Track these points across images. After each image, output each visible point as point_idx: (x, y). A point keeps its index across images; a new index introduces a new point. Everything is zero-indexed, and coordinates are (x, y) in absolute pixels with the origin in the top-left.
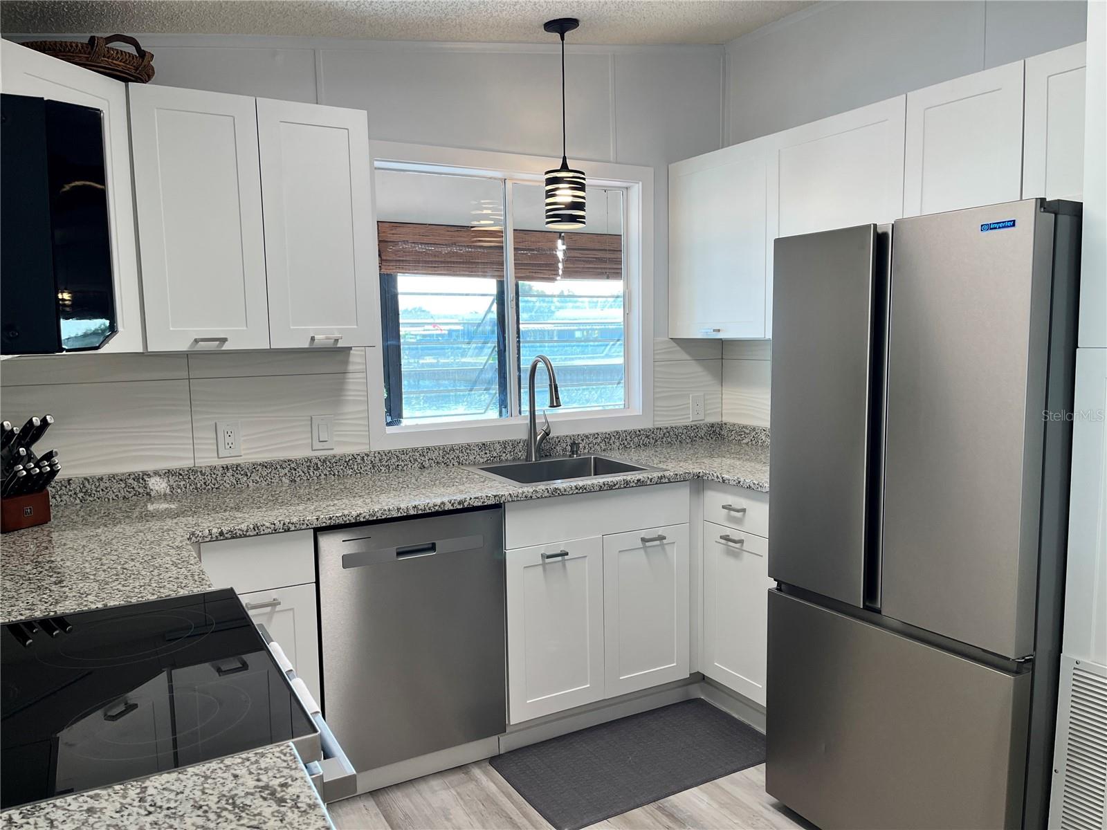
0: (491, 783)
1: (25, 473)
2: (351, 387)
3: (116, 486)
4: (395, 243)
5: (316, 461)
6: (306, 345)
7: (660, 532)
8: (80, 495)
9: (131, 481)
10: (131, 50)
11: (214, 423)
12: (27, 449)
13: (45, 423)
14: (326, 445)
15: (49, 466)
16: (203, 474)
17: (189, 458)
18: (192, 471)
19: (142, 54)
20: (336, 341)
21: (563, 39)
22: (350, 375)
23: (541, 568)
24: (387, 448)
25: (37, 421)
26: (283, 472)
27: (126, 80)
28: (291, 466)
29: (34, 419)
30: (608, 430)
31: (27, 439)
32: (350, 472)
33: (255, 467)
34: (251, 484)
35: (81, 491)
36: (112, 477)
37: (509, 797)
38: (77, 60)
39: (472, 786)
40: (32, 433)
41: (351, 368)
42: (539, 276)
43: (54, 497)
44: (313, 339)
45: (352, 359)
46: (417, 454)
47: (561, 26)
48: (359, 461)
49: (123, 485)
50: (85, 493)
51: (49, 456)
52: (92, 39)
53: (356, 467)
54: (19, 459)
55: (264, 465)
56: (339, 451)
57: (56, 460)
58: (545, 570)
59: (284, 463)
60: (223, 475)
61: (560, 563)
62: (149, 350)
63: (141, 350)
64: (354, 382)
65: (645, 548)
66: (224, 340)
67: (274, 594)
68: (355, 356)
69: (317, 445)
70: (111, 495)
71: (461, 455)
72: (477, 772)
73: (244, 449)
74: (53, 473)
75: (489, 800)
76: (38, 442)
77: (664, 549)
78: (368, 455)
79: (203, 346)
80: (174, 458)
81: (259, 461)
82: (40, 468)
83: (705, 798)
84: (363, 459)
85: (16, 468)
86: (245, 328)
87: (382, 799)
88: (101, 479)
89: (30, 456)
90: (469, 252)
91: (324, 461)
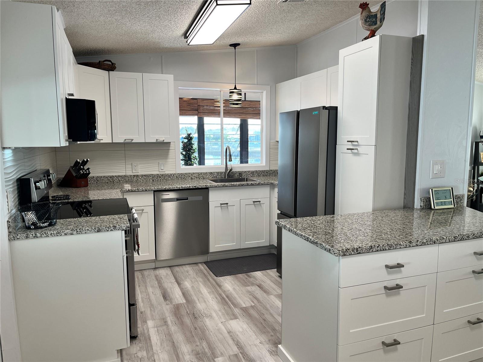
0: (203, 267)
1: (82, 173)
2: (170, 154)
3: (105, 179)
4: (203, 106)
5: (160, 175)
6: (155, 141)
7: (259, 200)
8: (96, 181)
9: (109, 178)
10: (110, 63)
11: (131, 163)
12: (83, 167)
13: (87, 161)
14: (163, 171)
15: (88, 171)
16: (128, 177)
17: (124, 173)
18: (125, 176)
19: (113, 64)
20: (164, 140)
21: (235, 49)
22: (170, 150)
23: (220, 207)
24: (181, 173)
25: (85, 160)
26: (150, 178)
27: (109, 71)
28: (153, 176)
29: (85, 159)
30: (253, 170)
31: (83, 165)
32: (170, 179)
33: (142, 176)
34: (141, 181)
35: (96, 180)
36: (104, 177)
37: (206, 270)
38: (96, 67)
39: (197, 267)
40: (85, 163)
41: (171, 148)
42: (256, 117)
43: (89, 181)
44: (157, 140)
45: (171, 146)
46: (190, 175)
47: (235, 45)
48: (173, 176)
49: (107, 179)
50: (97, 181)
51: (88, 169)
52: (100, 61)
53: (172, 177)
54: (81, 169)
55: (145, 175)
56: (167, 172)
57: (90, 170)
58: (221, 208)
59: (150, 175)
60: (134, 178)
61: (226, 207)
62: (113, 142)
63: (111, 142)
64: (171, 153)
65: (254, 204)
66: (132, 140)
67: (143, 208)
68: (172, 145)
69: (160, 171)
70: (104, 182)
71: (204, 175)
72: (200, 265)
73: (140, 171)
74: (89, 173)
75: (201, 271)
76: (86, 165)
77: (261, 205)
78: (175, 174)
79: (127, 141)
80: (120, 172)
81: (144, 174)
82: (86, 172)
83: (261, 273)
84: (174, 175)
85: (80, 171)
86: (138, 136)
87: (172, 268)
88: (101, 177)
89: (83, 169)
90: (230, 109)
91: (162, 175)
